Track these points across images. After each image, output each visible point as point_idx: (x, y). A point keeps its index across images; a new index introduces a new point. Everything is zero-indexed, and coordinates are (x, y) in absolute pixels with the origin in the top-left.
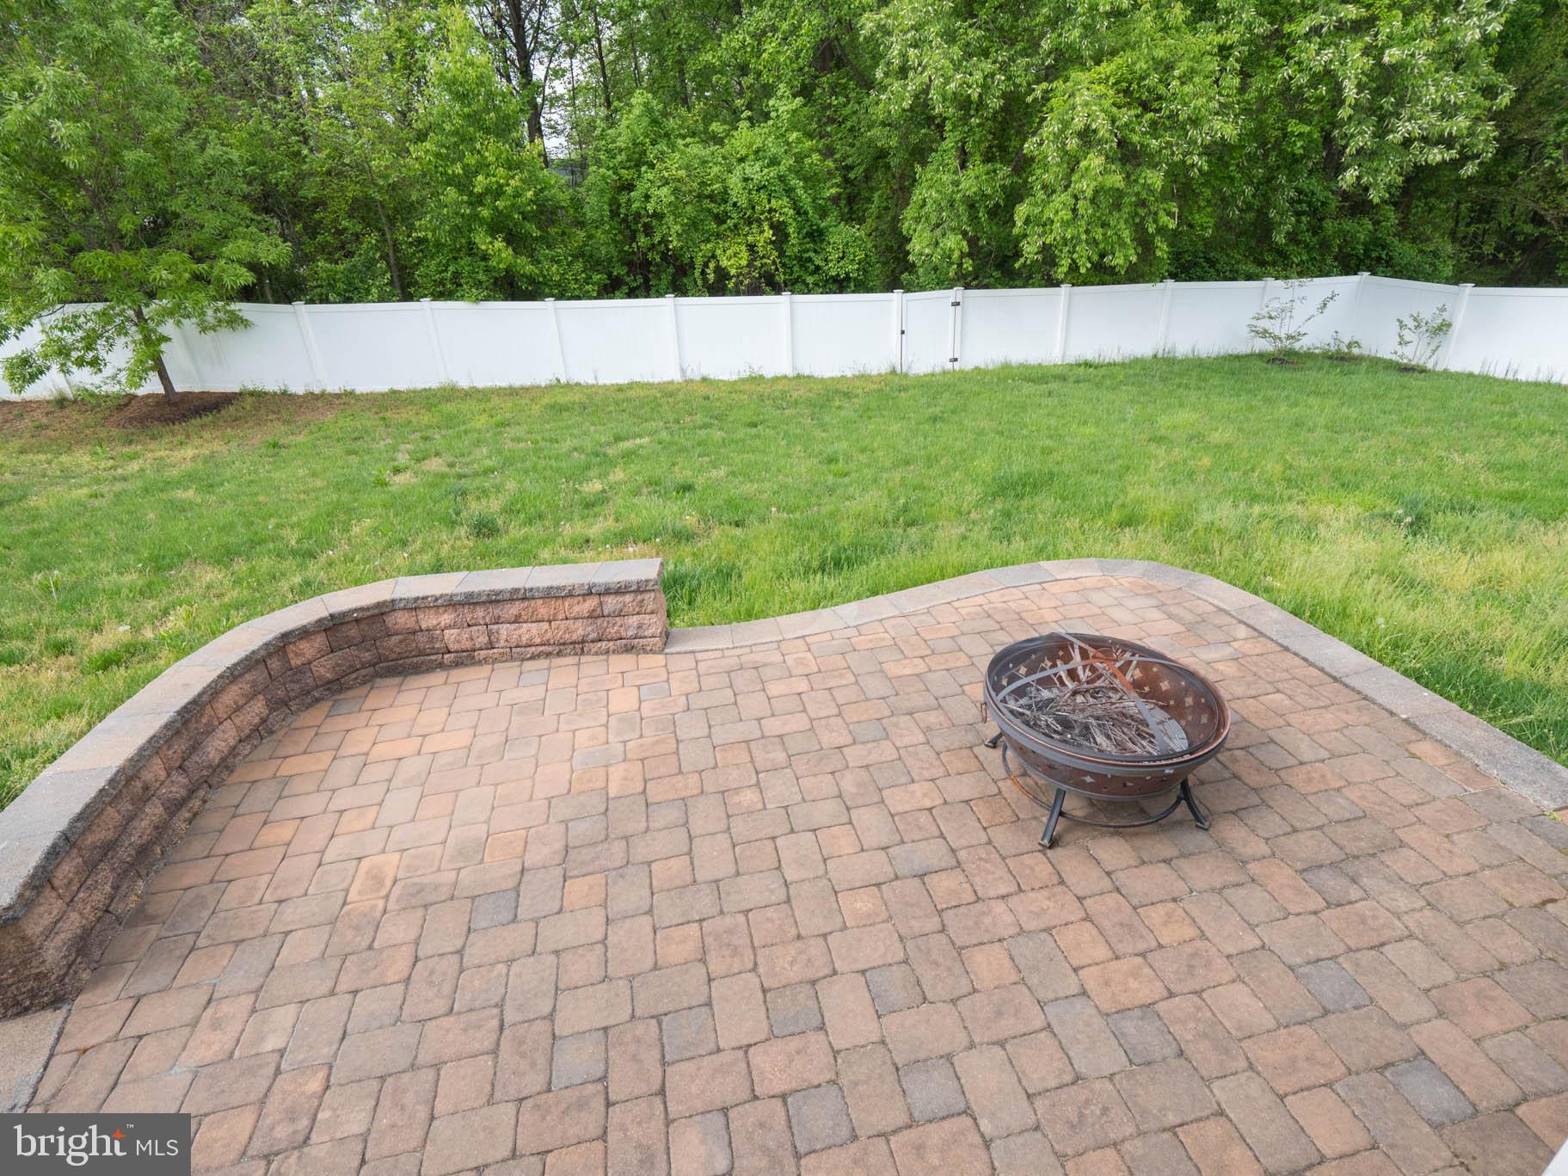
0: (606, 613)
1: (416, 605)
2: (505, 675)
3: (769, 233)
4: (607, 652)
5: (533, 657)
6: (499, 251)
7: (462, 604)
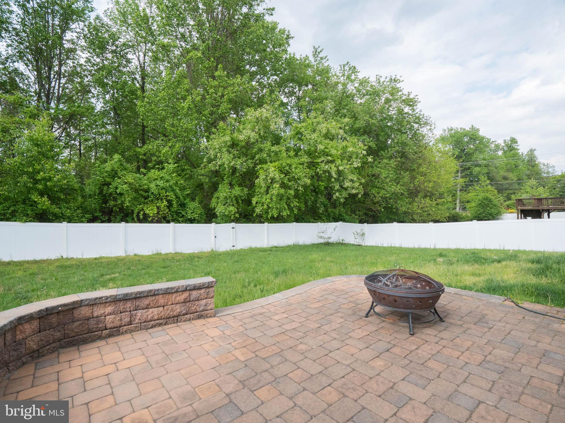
1: (94, 303)
2: (140, 336)
3: (165, 203)
4: (189, 320)
5: (152, 327)
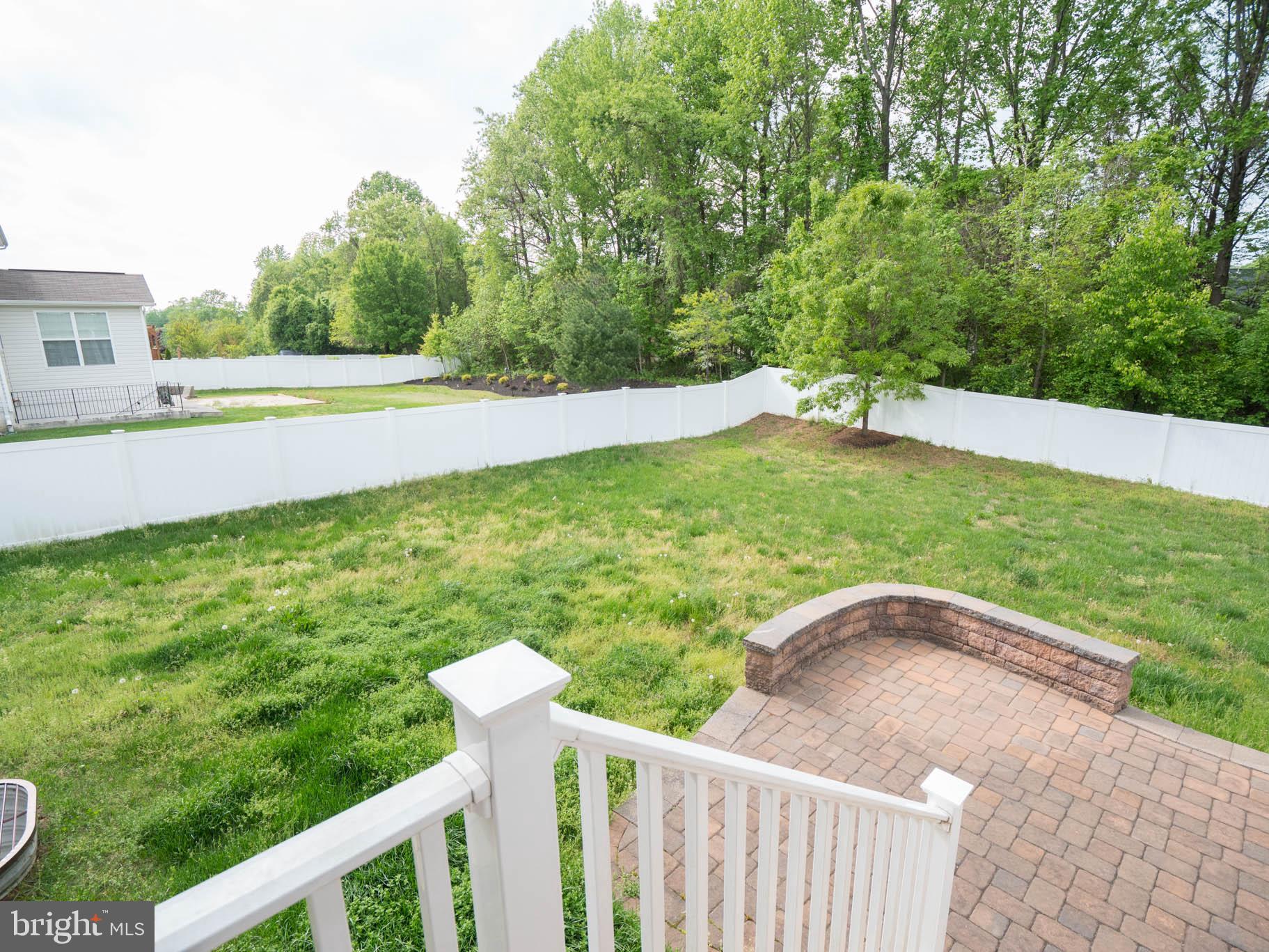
0: (1079, 669)
1: (960, 611)
2: (996, 673)
5: (1017, 673)
6: (1134, 373)
7: (987, 622)
